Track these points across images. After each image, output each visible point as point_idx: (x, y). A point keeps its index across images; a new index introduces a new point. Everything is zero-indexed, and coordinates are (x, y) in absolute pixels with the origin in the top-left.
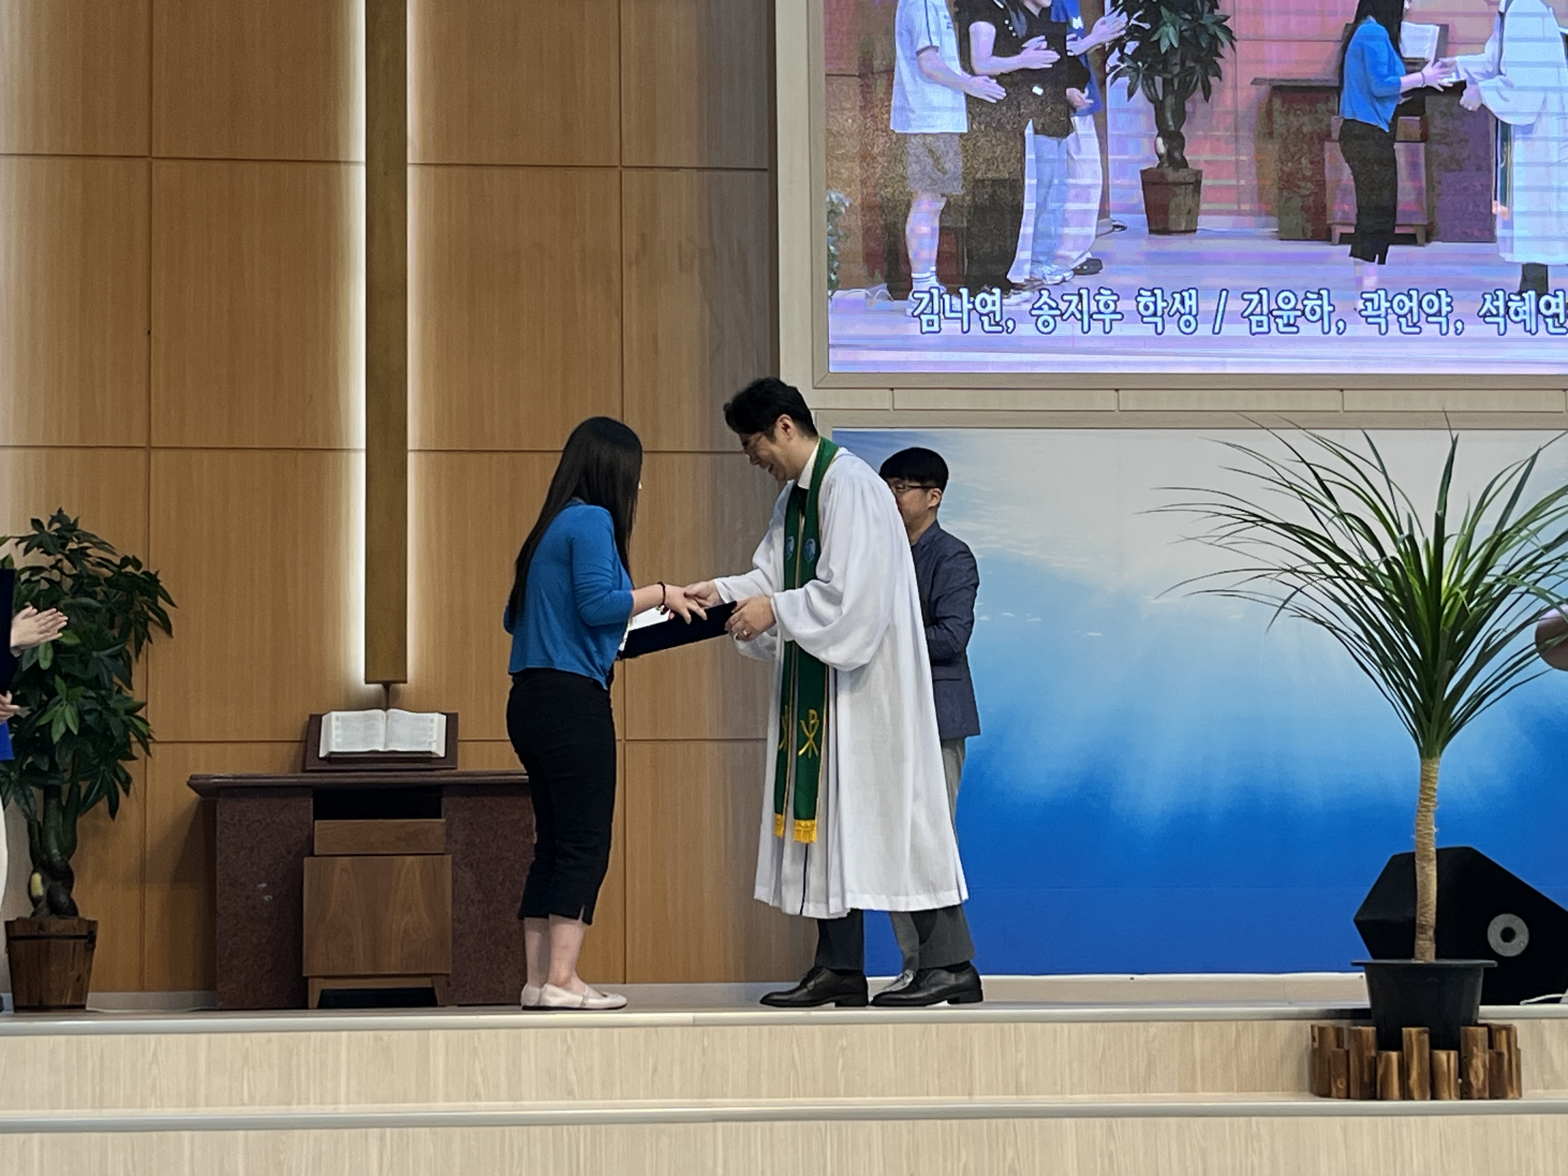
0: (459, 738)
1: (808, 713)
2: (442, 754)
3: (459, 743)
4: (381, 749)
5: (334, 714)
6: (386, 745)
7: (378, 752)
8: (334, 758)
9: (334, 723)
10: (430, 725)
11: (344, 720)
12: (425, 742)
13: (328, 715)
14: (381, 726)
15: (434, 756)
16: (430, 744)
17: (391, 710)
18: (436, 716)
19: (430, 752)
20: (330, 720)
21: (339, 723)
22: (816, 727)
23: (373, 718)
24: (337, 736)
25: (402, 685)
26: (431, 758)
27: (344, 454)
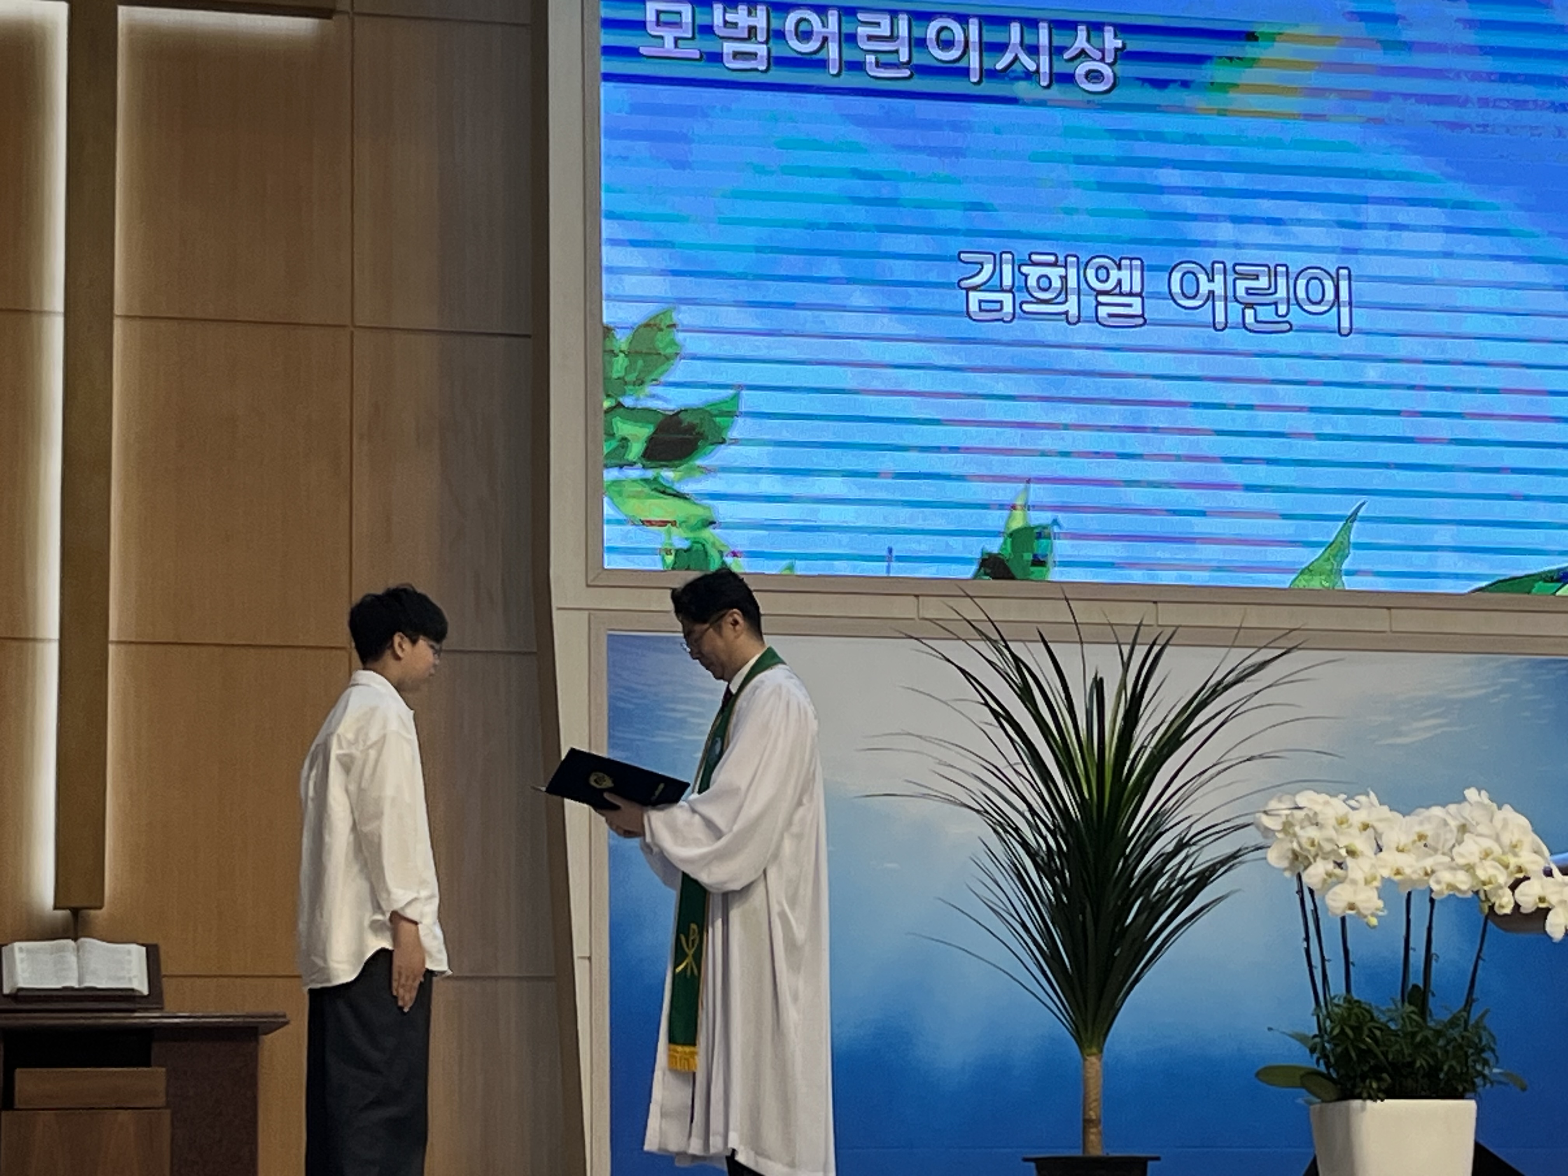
0: (163, 972)
1: (689, 927)
2: (145, 992)
3: (164, 979)
4: (77, 986)
5: (17, 945)
6: (80, 982)
7: (72, 989)
8: (22, 996)
9: (18, 956)
10: (128, 957)
11: (29, 951)
12: (123, 978)
13: (10, 946)
14: (73, 959)
15: (137, 994)
16: (130, 979)
17: (82, 940)
18: (134, 947)
19: (132, 990)
20: (12, 950)
21: (24, 955)
22: (697, 942)
23: (62, 949)
24: (23, 971)
25: (98, 912)
26: (135, 997)
27: (30, 644)
